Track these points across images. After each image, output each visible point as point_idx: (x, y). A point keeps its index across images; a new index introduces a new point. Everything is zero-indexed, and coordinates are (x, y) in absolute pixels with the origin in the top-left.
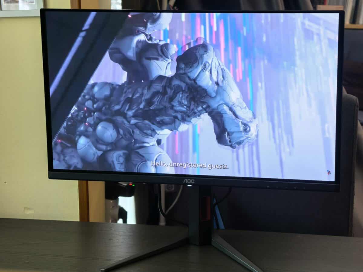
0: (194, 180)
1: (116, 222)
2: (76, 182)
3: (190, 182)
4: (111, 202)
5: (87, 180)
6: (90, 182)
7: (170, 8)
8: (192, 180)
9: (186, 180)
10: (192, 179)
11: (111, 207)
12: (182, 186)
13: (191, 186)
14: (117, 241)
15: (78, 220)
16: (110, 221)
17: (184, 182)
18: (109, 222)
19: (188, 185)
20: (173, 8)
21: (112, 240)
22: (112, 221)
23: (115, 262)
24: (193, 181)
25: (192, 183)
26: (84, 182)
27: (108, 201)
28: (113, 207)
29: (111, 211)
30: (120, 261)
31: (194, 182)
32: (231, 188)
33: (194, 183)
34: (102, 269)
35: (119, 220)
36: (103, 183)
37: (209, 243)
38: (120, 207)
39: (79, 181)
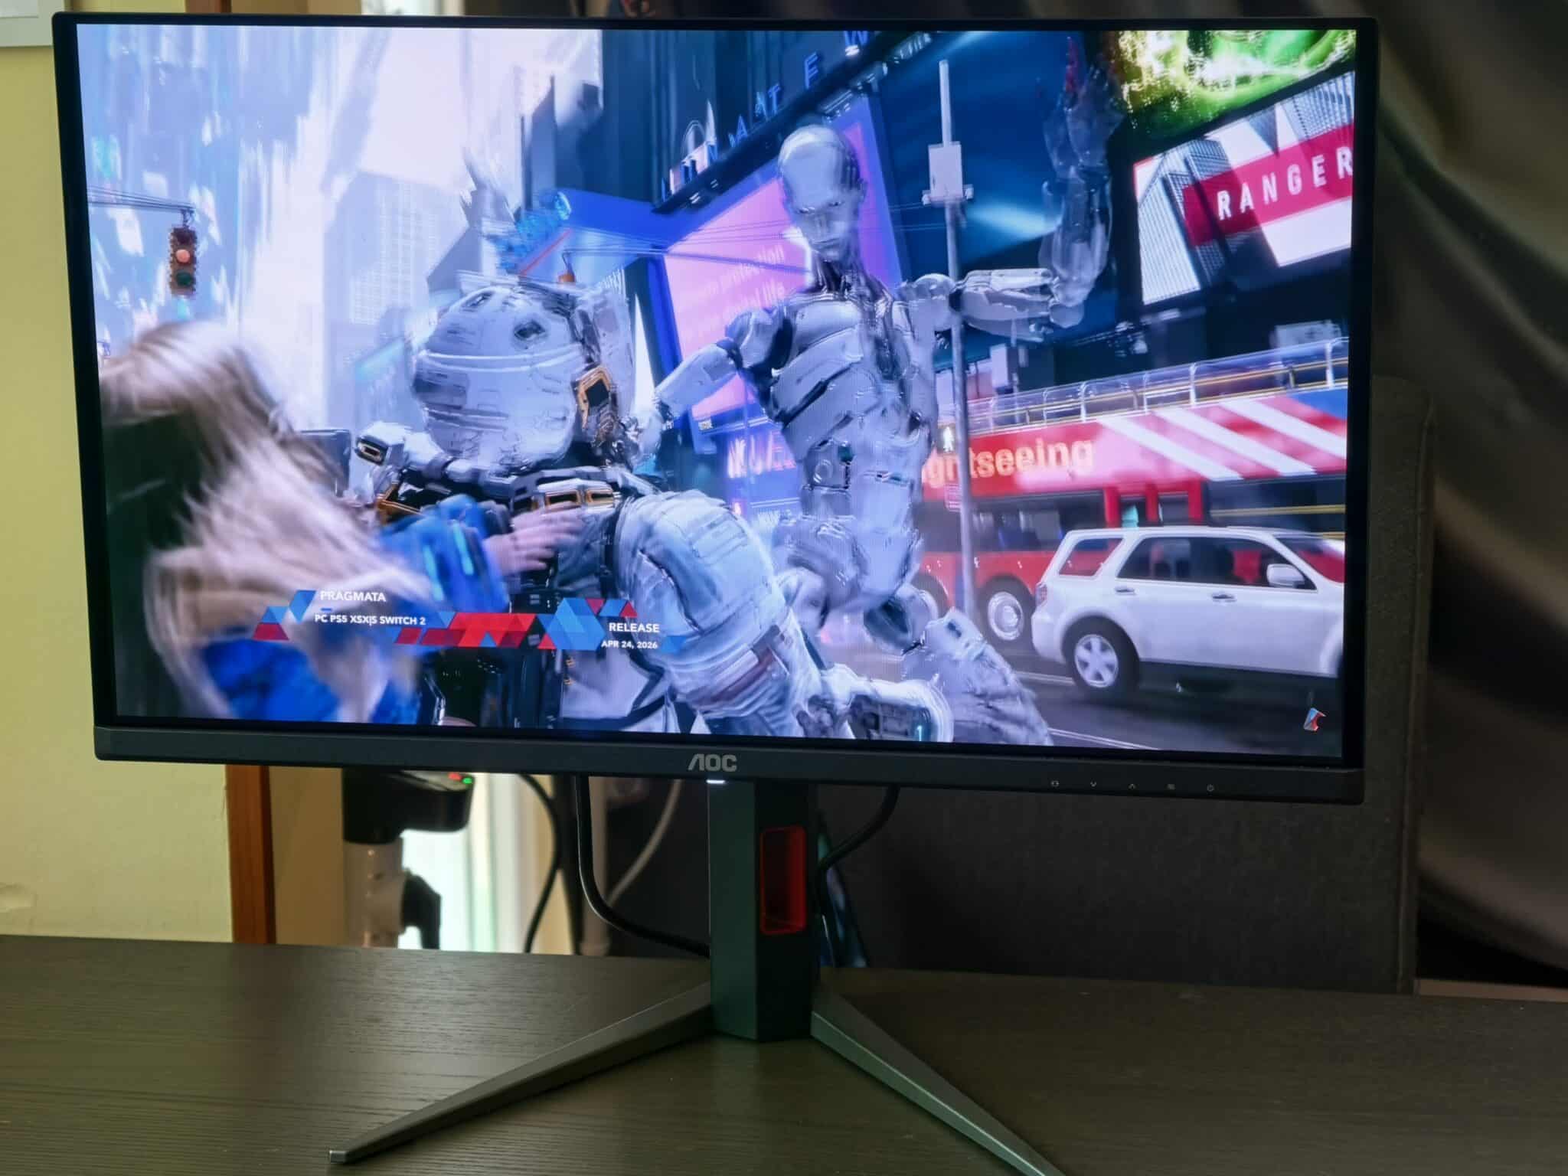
0: (734, 758)
1: (392, 941)
2: (217, 773)
3: (717, 768)
4: (370, 853)
5: (265, 764)
6: (273, 769)
8: (726, 757)
9: (701, 756)
10: (729, 753)
11: (370, 876)
12: (677, 783)
13: (721, 782)
14: (401, 1024)
15: (228, 938)
16: (367, 936)
17: (691, 767)
18: (361, 940)
19: (710, 782)
21: (377, 1021)
22: (375, 939)
23: (391, 1119)
24: (730, 763)
25: (726, 769)
26: (253, 770)
27: (357, 849)
28: (378, 877)
29: (369, 895)
31: (734, 768)
32: (894, 789)
33: (736, 771)
34: (333, 1149)
35: (403, 931)
36: (337, 773)
37: (802, 1031)
38: (408, 874)
39: (231, 766)
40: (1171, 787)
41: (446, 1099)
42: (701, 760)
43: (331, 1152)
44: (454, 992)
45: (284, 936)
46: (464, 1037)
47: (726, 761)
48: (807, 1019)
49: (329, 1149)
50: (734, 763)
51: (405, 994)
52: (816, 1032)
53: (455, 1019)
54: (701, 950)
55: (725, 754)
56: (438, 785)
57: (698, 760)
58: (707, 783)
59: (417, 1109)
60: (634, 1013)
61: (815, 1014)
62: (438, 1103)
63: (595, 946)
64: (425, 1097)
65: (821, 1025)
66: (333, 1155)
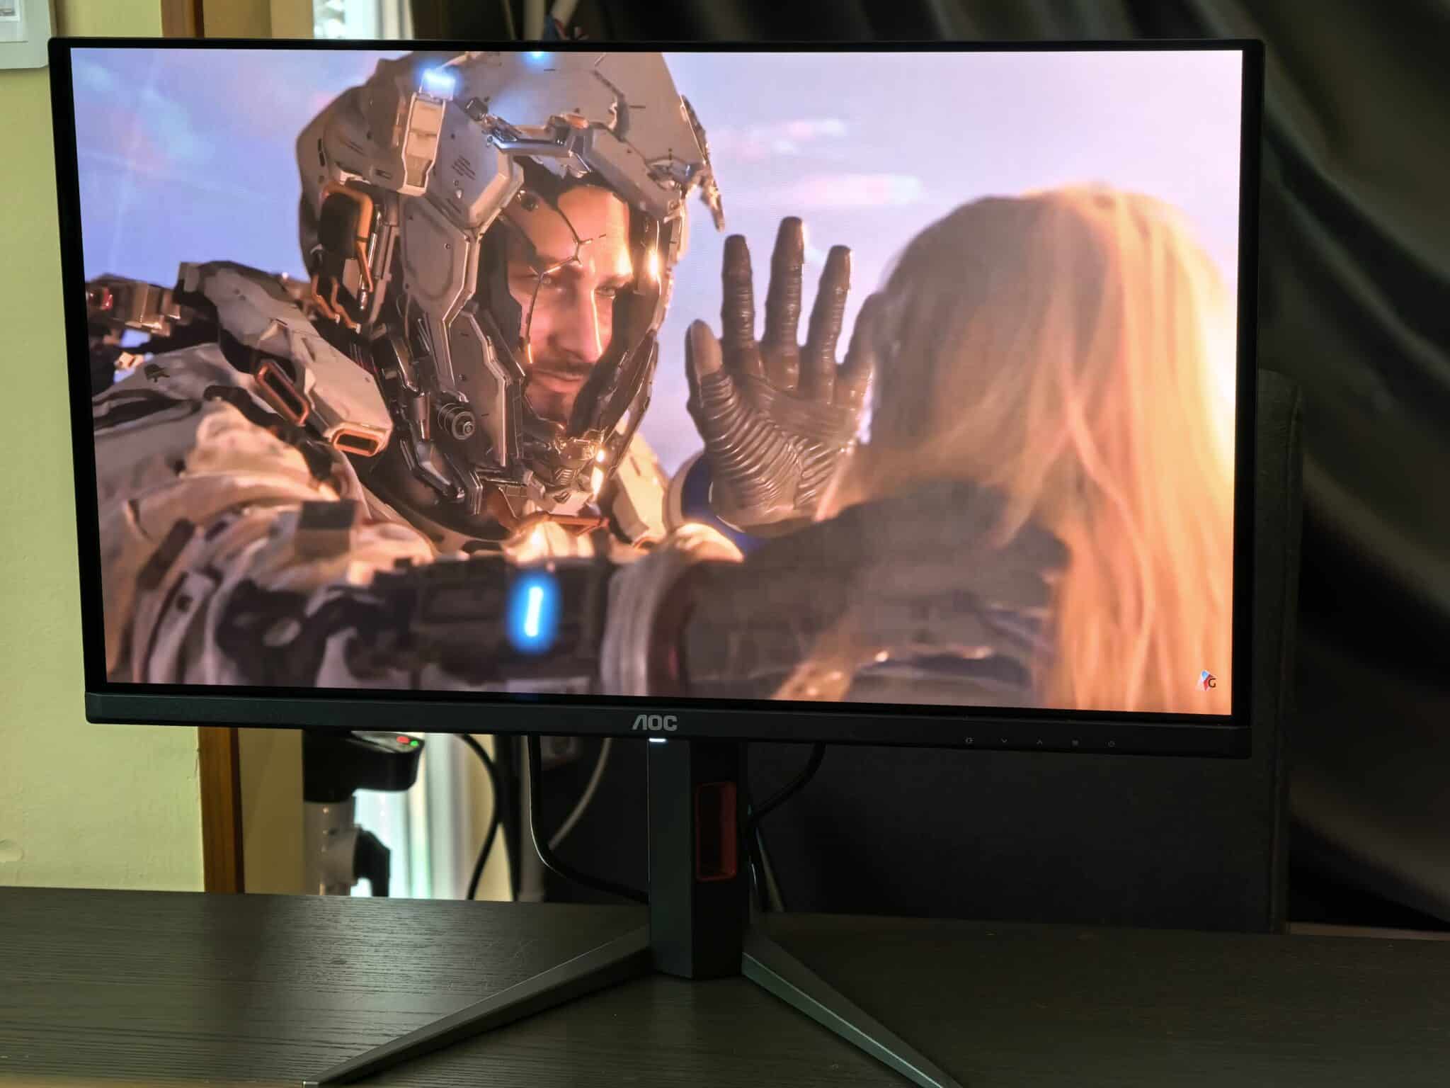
0: (674, 719)
1: (345, 890)
2: (189, 736)
3: (659, 728)
4: (325, 810)
5: (234, 725)
6: (242, 732)
7: (557, 34)
8: (667, 718)
9: (644, 717)
10: (670, 714)
11: (325, 832)
12: (607, 741)
13: (662, 740)
15: (201, 888)
16: (322, 887)
17: (635, 727)
18: (318, 892)
19: (652, 740)
20: (569, 30)
21: (343, 962)
22: (329, 890)
24: (671, 723)
25: (668, 728)
26: (224, 732)
27: (313, 806)
28: (332, 832)
29: (323, 850)
30: (379, 1047)
31: (674, 728)
32: (820, 746)
33: (676, 731)
34: (306, 1081)
35: (355, 883)
36: (297, 735)
37: (733, 971)
38: (360, 830)
39: (203, 728)
40: (1075, 743)
41: (409, 1034)
42: (644, 720)
43: (304, 1083)
44: (412, 936)
45: (251, 887)
46: (422, 978)
47: (666, 721)
48: (738, 961)
49: (303, 1080)
50: (675, 723)
51: (367, 938)
52: (747, 972)
53: (415, 961)
54: (642, 898)
55: (665, 715)
56: (386, 747)
57: (642, 720)
58: (649, 742)
59: (382, 1043)
60: (575, 956)
61: (745, 954)
62: (402, 1037)
63: (531, 894)
64: (390, 1033)
65: (752, 966)
66: (306, 1085)
